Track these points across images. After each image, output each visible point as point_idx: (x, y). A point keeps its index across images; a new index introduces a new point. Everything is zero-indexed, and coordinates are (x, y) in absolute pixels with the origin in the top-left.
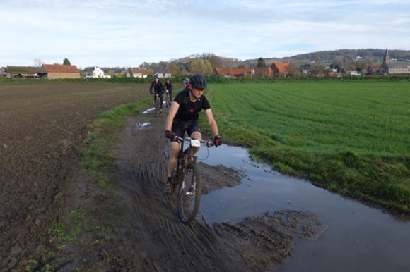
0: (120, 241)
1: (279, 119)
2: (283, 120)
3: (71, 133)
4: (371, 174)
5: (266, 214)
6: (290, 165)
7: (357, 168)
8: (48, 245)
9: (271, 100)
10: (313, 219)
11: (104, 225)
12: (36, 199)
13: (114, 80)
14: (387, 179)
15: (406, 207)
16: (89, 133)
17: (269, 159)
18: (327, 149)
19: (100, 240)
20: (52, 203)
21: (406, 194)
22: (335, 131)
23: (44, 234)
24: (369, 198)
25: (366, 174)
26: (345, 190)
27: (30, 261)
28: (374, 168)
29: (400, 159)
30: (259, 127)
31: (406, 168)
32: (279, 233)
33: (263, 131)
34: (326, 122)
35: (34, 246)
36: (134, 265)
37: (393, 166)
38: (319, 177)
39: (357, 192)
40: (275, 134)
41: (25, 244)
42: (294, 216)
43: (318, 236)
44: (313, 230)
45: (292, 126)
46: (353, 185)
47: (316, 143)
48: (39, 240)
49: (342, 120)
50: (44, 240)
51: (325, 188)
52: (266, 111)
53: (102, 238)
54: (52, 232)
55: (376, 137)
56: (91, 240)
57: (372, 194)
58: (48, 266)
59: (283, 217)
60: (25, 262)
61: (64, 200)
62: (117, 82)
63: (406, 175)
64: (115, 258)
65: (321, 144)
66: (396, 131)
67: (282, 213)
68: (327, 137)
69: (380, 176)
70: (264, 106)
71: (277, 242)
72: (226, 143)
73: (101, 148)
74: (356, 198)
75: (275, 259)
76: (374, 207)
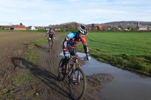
0: (40, 83)
1: (100, 44)
2: (101, 44)
3: (22, 48)
4: (132, 62)
5: (94, 75)
6: (103, 59)
7: (127, 59)
8: (12, 84)
9: (97, 38)
10: (111, 76)
11: (34, 78)
12: (8, 69)
13: (39, 31)
14: (138, 63)
15: (145, 72)
16: (29, 48)
17: (95, 57)
18: (116, 54)
19: (32, 83)
20: (14, 70)
21: (145, 68)
22: (120, 48)
23: (11, 81)
24: (132, 69)
25: (131, 61)
26: (123, 67)
27: (5, 90)
28: (133, 59)
29: (143, 56)
30: (92, 46)
31: (145, 59)
32: (99, 81)
33: (93, 48)
34: (117, 45)
35: (7, 85)
36: (44, 91)
37: (140, 58)
38: (114, 63)
39: (127, 68)
40: (98, 49)
41: (4, 84)
42: (104, 75)
43: (113, 82)
44: (111, 80)
45: (104, 46)
46: (126, 65)
47: (113, 52)
48: (9, 83)
49: (122, 44)
50: (11, 83)
51: (116, 66)
52: (95, 41)
53: (33, 82)
54: (14, 80)
55: (134, 50)
56: (29, 83)
57: (132, 68)
58: (12, 91)
59: (100, 76)
60: (3, 90)
61: (19, 69)
62: (40, 31)
63: (145, 62)
64: (37, 88)
65: (114, 52)
66: (141, 48)
67: (100, 74)
68: (117, 50)
69: (135, 62)
70: (94, 40)
71: (98, 84)
72: (80, 52)
73: (33, 53)
74: (127, 69)
75: (97, 89)
76: (133, 72)
